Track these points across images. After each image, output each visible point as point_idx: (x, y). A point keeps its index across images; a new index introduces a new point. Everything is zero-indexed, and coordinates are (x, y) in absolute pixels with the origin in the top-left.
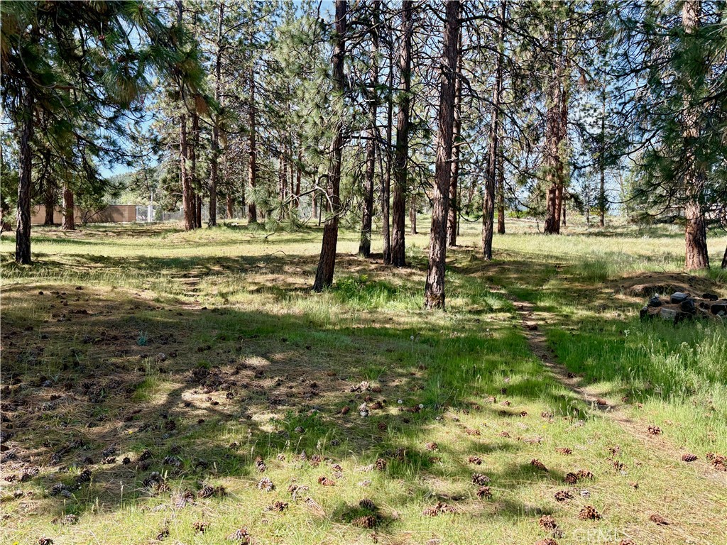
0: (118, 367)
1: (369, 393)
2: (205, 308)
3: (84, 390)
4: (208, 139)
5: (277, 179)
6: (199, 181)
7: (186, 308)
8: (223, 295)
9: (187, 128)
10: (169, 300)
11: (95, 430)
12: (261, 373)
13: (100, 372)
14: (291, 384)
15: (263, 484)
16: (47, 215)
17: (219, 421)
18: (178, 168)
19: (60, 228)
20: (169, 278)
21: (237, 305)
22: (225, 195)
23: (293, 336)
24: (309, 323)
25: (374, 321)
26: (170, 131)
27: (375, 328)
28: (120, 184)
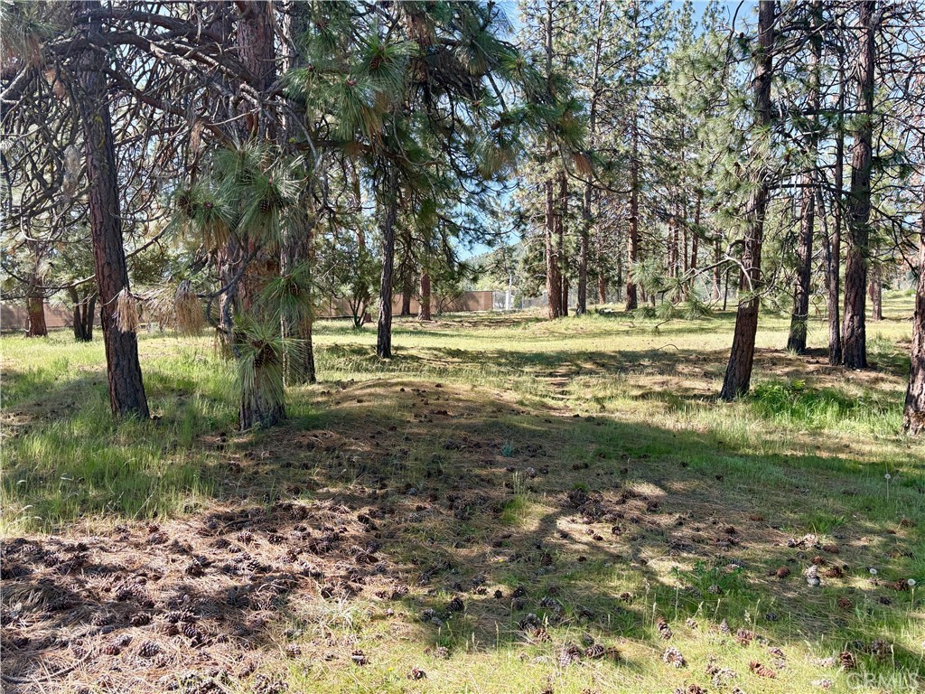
0: (482, 480)
1: (818, 552)
2: (578, 416)
3: (449, 503)
4: (578, 206)
5: (665, 250)
6: (566, 259)
7: (554, 414)
8: (598, 400)
9: (554, 196)
10: (535, 404)
11: (463, 552)
12: (655, 506)
13: (464, 484)
14: (697, 525)
15: (669, 656)
16: (404, 304)
17: (605, 562)
18: (542, 245)
19: (417, 319)
20: (532, 376)
21: (617, 414)
22: (597, 274)
23: (696, 460)
24: (717, 445)
25: (818, 448)
26: (534, 200)
27: (820, 458)
28: (480, 267)
